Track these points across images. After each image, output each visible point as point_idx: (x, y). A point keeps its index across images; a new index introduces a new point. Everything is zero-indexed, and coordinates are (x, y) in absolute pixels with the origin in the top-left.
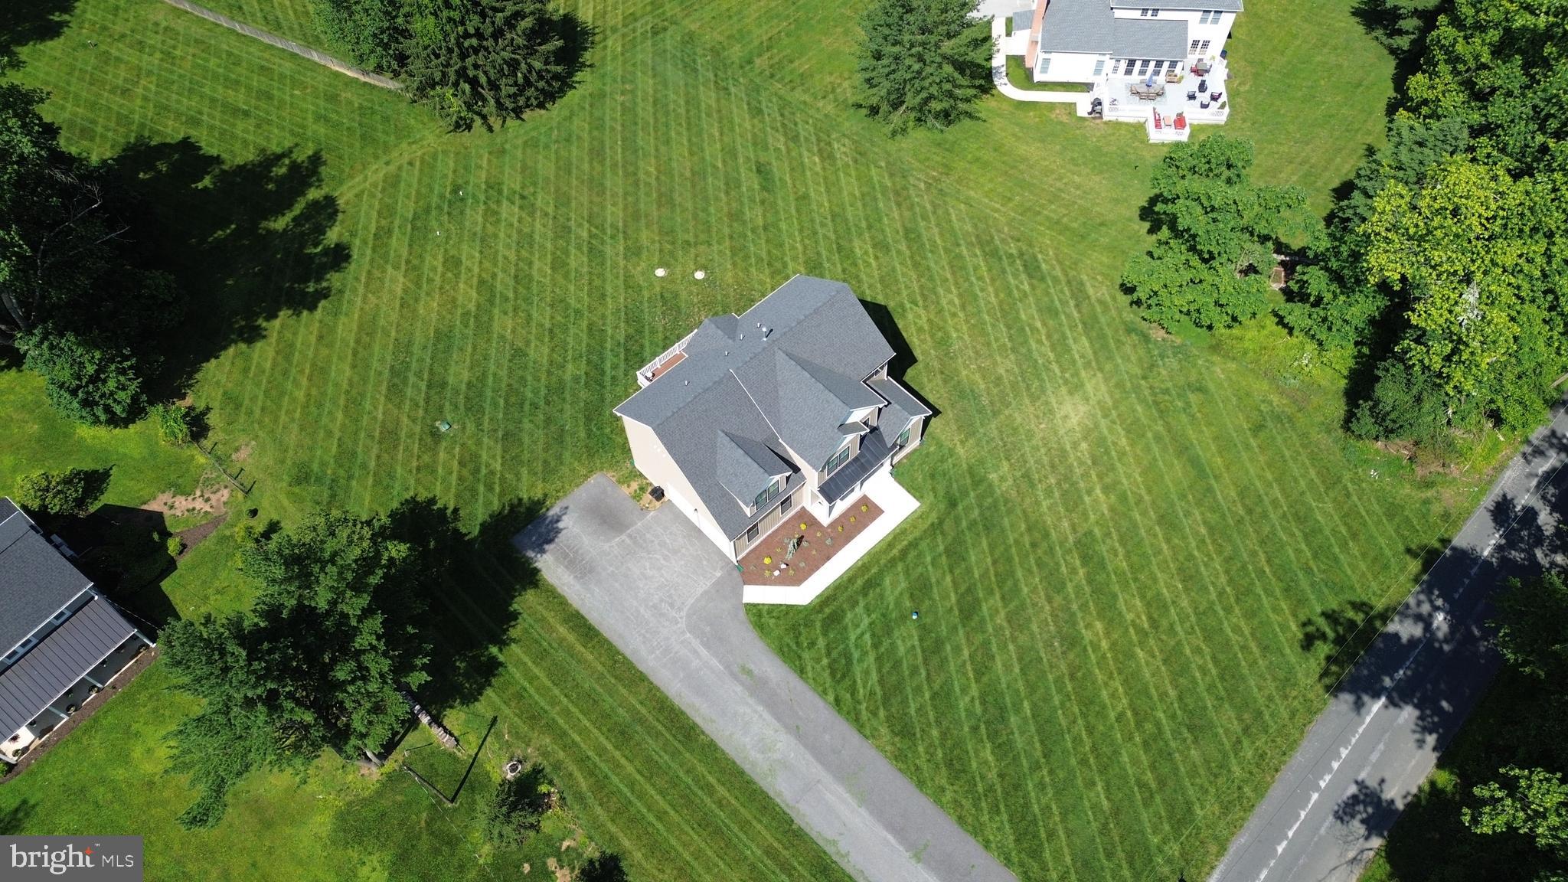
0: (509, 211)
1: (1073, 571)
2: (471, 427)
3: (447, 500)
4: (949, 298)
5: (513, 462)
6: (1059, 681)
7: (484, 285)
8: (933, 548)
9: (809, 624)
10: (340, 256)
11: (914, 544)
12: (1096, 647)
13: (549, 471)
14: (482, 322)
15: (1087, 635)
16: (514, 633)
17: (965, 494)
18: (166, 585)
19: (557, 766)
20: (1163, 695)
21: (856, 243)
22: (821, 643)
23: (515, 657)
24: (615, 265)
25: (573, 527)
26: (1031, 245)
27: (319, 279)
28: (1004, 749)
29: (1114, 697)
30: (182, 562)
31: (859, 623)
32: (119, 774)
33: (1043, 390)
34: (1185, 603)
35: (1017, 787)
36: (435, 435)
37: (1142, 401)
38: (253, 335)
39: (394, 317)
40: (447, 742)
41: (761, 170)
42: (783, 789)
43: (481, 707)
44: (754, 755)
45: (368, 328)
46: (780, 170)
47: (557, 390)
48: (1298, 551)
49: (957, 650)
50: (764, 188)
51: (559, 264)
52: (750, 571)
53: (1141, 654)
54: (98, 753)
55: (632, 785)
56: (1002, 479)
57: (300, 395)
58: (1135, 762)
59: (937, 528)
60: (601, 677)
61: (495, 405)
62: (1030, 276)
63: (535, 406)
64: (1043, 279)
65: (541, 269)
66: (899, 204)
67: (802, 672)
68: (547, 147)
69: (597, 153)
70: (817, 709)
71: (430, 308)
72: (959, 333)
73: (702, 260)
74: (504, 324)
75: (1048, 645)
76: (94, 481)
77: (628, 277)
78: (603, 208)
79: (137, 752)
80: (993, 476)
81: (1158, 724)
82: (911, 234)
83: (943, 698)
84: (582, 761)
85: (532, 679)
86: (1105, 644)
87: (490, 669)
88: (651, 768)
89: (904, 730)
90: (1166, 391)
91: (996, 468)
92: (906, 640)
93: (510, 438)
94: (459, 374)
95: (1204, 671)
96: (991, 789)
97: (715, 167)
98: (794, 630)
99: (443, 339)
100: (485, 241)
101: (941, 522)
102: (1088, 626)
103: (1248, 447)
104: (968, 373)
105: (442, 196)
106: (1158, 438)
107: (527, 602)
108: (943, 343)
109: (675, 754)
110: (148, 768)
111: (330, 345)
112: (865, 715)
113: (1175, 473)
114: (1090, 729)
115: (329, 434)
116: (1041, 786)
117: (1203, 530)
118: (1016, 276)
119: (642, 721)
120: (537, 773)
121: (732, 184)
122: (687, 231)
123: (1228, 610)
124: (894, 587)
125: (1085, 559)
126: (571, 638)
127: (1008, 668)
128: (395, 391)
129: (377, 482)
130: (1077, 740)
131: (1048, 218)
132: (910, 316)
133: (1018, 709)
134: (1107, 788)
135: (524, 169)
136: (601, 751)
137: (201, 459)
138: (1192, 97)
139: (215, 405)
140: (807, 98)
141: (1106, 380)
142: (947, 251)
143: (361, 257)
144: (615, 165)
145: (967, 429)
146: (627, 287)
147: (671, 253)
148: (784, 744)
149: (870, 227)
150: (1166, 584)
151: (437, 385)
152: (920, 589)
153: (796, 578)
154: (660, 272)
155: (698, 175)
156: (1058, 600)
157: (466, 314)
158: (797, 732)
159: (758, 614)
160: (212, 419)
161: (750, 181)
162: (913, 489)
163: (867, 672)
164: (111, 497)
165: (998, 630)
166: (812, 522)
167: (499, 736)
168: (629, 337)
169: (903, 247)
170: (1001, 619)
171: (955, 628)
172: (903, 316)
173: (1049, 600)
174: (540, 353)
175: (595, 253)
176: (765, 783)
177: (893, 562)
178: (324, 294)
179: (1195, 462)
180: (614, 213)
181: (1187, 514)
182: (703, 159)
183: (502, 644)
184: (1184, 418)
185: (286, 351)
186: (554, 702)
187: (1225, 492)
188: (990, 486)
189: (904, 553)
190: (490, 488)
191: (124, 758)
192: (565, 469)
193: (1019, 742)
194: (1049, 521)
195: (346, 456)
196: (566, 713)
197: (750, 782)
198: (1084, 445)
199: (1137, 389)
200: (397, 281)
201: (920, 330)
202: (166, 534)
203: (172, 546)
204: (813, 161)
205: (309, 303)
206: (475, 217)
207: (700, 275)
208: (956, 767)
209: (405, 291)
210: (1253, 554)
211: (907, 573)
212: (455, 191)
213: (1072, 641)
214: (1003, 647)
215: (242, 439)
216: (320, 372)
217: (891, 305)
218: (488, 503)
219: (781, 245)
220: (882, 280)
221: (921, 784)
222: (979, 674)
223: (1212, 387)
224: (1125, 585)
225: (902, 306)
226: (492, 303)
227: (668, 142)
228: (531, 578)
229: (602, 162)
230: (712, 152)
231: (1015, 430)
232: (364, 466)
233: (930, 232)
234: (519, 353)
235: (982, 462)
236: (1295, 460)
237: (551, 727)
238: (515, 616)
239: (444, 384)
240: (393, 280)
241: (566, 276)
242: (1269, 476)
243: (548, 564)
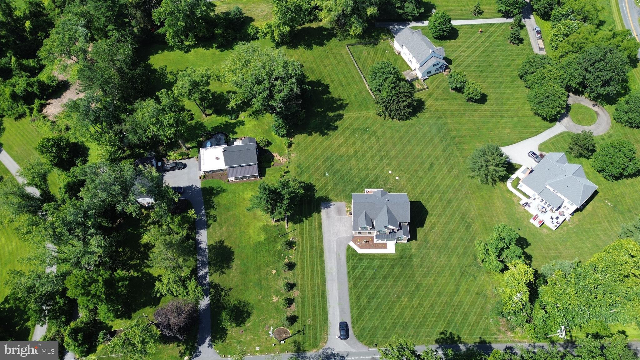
0: (373, 139)
1: (412, 287)
2: (331, 177)
3: (317, 188)
4: (443, 220)
5: (333, 189)
6: (389, 301)
7: (356, 152)
8: (390, 262)
9: (356, 256)
10: (336, 128)
11: (387, 259)
12: (402, 302)
13: (337, 195)
14: (350, 158)
15: (403, 299)
16: (309, 219)
17: (406, 258)
18: (267, 169)
19: (299, 244)
20: (405, 319)
21: (436, 195)
22: (355, 261)
23: (306, 222)
24: (383, 165)
25: (333, 209)
26: (473, 223)
27: (329, 131)
28: (369, 302)
29: (396, 311)
30: (272, 167)
31: (365, 263)
32: (241, 194)
33: (443, 252)
34: (426, 309)
35: (365, 309)
36: (325, 174)
37: (461, 270)
38: (310, 134)
39: (336, 147)
40: (286, 227)
41: (432, 165)
42: (328, 277)
43: (295, 226)
44: (329, 268)
45: (329, 146)
46: (436, 167)
47: (351, 181)
48: (458, 320)
49: (377, 282)
50: (429, 169)
51: (373, 157)
52: (354, 240)
53: (409, 309)
54: (241, 189)
55: (307, 256)
56: (416, 261)
57: (310, 151)
58: (389, 323)
59: (394, 260)
60: (316, 236)
61: (338, 176)
62: (466, 229)
63: (345, 182)
64: (468, 231)
65: (369, 155)
66: (454, 193)
67: (348, 263)
68: (392, 130)
69: (401, 138)
70: (345, 270)
71: (343, 149)
72: (438, 228)
73: (401, 175)
74: (353, 162)
75: (394, 295)
76: (269, 143)
77: (383, 169)
78: (392, 151)
79: (246, 193)
80: (414, 260)
81: (399, 322)
82: (449, 202)
83: (367, 287)
84: (303, 247)
85: (306, 228)
86: (404, 303)
87: (301, 221)
88: (312, 256)
89: (355, 285)
90: (467, 272)
91: (417, 259)
92: (369, 273)
93: (336, 185)
94: (337, 166)
95: (417, 322)
96: (360, 306)
97: (423, 157)
98: (353, 255)
99: (341, 157)
100: (364, 142)
101: (396, 259)
102: (404, 298)
103: (471, 295)
104: (431, 237)
105: (364, 128)
106: (455, 279)
107: (315, 215)
108: (432, 228)
109: (317, 257)
110: (245, 196)
111: (321, 145)
112: (351, 278)
113: (451, 288)
114: (386, 313)
115: (309, 161)
116: (369, 313)
117: (445, 301)
118: (463, 226)
119: (316, 248)
120: (295, 243)
121: (423, 163)
122: (403, 167)
123: (433, 317)
124: (376, 263)
125: (416, 287)
126: (317, 226)
127: (383, 292)
128: (325, 161)
129: (309, 176)
130: (382, 312)
131: (484, 220)
132: (431, 218)
133: (378, 299)
134: (379, 323)
135: (384, 132)
136: (307, 247)
137: (286, 152)
138: (552, 218)
139: (295, 143)
140: (459, 155)
141: (458, 261)
142: (454, 211)
143: (339, 130)
144: (402, 143)
145: (419, 247)
146: (381, 171)
147: (396, 170)
148: (335, 271)
149: (443, 193)
150: (426, 303)
151: (332, 165)
152: (381, 267)
153: (361, 247)
154: (390, 172)
155: (418, 157)
156: (404, 289)
157: (348, 155)
158: (338, 271)
159: (349, 247)
160: (293, 146)
161: (427, 165)
162: (397, 249)
163: (358, 272)
164: (269, 148)
165: (388, 285)
166: (373, 240)
167: (294, 232)
168: (373, 181)
169: (445, 203)
170: (390, 284)
171: (380, 278)
172: (430, 217)
173: (402, 288)
174: (354, 172)
175: (381, 159)
176: (326, 274)
177: (380, 259)
178: (327, 134)
179: (457, 289)
180: (393, 153)
181: (445, 296)
182: (422, 154)
183: (306, 219)
184: (465, 280)
185: (313, 141)
186: (306, 234)
187: (457, 299)
188: (412, 261)
189: (383, 259)
190: (325, 191)
191: (243, 192)
192: (340, 197)
193: (373, 304)
194: (417, 275)
195: (308, 168)
196: (307, 237)
197: (324, 272)
198: (439, 269)
199: (462, 267)
200: (342, 139)
201: (431, 222)
202: (273, 161)
203: (272, 163)
204: (445, 170)
205: (323, 134)
206: (366, 136)
207: (397, 178)
208: (358, 298)
209: (342, 143)
210: (449, 313)
211: (381, 262)
212: (367, 128)
213: (399, 297)
214: (385, 288)
215: (295, 153)
216: (316, 149)
217: (430, 212)
218: (323, 193)
219: (420, 184)
220: (433, 206)
221: (350, 295)
222: (377, 288)
223: (478, 279)
224: (419, 297)
225: (432, 214)
226: (354, 156)
227: (418, 145)
228: (319, 212)
229: (400, 141)
230: (425, 153)
231: (428, 255)
232: (309, 172)
233: (455, 204)
234: (351, 169)
235: (415, 255)
236: (478, 305)
237: (303, 237)
238: (311, 216)
239: (333, 166)
240: (341, 139)
241: (372, 160)
242: (469, 304)
243: (324, 212)
